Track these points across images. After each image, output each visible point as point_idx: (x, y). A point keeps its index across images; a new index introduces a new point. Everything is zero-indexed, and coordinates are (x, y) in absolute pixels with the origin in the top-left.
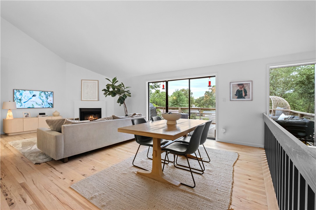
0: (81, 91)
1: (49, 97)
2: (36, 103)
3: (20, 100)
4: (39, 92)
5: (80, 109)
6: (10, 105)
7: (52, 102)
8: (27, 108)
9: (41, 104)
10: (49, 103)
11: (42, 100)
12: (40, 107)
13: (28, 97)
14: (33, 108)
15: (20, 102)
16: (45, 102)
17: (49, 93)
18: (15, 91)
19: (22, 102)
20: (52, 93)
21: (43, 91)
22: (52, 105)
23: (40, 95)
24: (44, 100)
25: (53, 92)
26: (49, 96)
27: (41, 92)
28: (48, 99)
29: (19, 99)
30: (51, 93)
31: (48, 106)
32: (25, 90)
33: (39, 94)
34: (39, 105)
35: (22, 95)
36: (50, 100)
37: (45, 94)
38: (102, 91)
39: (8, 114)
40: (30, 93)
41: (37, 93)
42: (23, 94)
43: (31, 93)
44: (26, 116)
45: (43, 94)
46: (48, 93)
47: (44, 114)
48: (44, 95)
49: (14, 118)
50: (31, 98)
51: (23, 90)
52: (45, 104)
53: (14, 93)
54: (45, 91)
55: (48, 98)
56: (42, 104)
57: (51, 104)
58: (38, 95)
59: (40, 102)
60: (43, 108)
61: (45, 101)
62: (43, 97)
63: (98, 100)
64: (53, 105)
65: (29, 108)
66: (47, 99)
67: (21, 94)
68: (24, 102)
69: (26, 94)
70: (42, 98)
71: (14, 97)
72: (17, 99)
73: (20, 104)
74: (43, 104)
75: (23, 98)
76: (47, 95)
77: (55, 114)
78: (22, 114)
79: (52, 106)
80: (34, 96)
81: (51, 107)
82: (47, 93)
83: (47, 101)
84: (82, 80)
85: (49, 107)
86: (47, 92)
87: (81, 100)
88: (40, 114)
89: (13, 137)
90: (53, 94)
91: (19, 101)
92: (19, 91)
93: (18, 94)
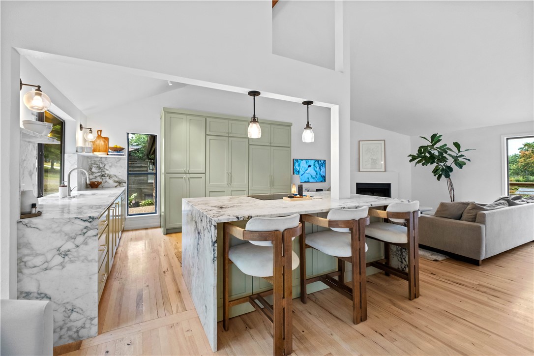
0: (358, 157)
4: (313, 161)
5: (357, 184)
9: (315, 177)
10: (321, 176)
12: (314, 181)
17: (322, 161)
18: (295, 161)
20: (324, 163)
21: (316, 160)
25: (325, 161)
26: (322, 166)
28: (321, 171)
29: (298, 170)
31: (321, 179)
32: (302, 160)
34: (314, 178)
36: (323, 172)
37: (318, 163)
39: (293, 190)
41: (311, 163)
42: (301, 165)
45: (316, 163)
47: (321, 190)
48: (318, 165)
50: (307, 170)
53: (294, 164)
54: (318, 160)
55: (321, 168)
57: (324, 176)
58: (312, 166)
59: (314, 174)
60: (317, 182)
63: (385, 172)
64: (325, 178)
67: (299, 165)
68: (302, 175)
71: (294, 169)
72: (296, 171)
76: (320, 166)
80: (309, 166)
81: (323, 181)
82: (320, 163)
83: (320, 173)
85: (322, 182)
86: (320, 160)
87: (359, 171)
88: (317, 190)
92: (298, 161)
93: (297, 164)
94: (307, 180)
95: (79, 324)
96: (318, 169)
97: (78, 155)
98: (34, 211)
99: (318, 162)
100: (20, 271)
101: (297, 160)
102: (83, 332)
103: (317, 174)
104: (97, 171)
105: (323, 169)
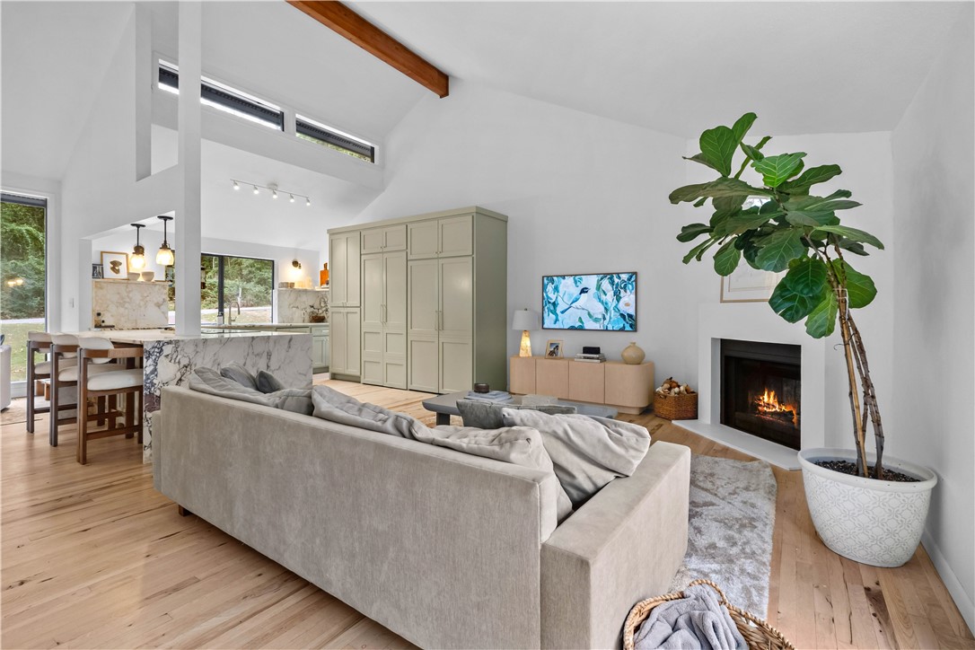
1: (622, 291)
2: (589, 314)
3: (554, 304)
4: (594, 279)
5: (726, 344)
7: (632, 312)
8: (568, 329)
9: (600, 317)
10: (622, 315)
11: (602, 303)
12: (596, 326)
13: (570, 296)
14: (581, 329)
15: (555, 312)
16: (613, 311)
17: (624, 277)
18: (546, 281)
19: (559, 310)
20: (633, 279)
21: (605, 275)
22: (632, 322)
23: (599, 287)
24: (609, 304)
25: (635, 273)
26: (625, 288)
27: (602, 279)
28: (622, 301)
29: (552, 301)
30: (629, 279)
31: (621, 323)
32: (564, 277)
33: (596, 283)
34: (596, 320)
35: (558, 292)
36: (627, 305)
37: (612, 283)
40: (576, 282)
41: (591, 282)
42: (560, 289)
43: (578, 283)
44: (552, 353)
45: (606, 284)
46: (619, 278)
47: (596, 350)
48: (610, 287)
49: (534, 355)
50: (577, 300)
51: (561, 276)
52: (610, 318)
53: (544, 288)
54: (612, 274)
55: (622, 295)
56: (604, 319)
57: (630, 316)
58: (593, 290)
59: (598, 309)
60: (607, 330)
61: (612, 309)
62: (606, 295)
64: (636, 320)
65: (572, 328)
66: (618, 302)
67: (556, 289)
68: (563, 312)
69: (567, 286)
70: (603, 297)
71: (543, 298)
72: (549, 303)
73: (554, 317)
74: (608, 317)
75: (559, 300)
76: (617, 288)
77: (630, 354)
79: (631, 326)
80: (584, 291)
81: (628, 328)
82: (616, 280)
83: (616, 309)
85: (622, 330)
86: (618, 274)
87: (721, 301)
88: (587, 350)
90: (636, 281)
91: (552, 308)
92: (553, 281)
93: (550, 288)
94: (577, 324)
96: (610, 297)
99: (611, 278)
101: (551, 279)
103: (606, 310)
104: (324, 305)
105: (628, 298)
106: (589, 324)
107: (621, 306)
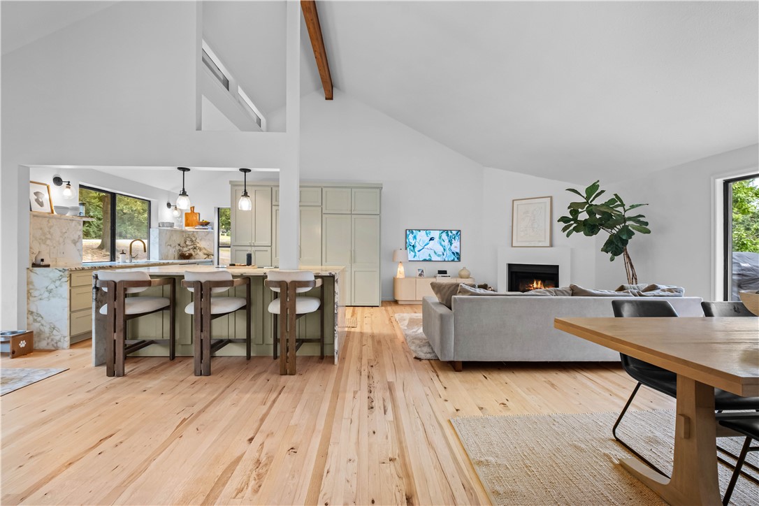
0: (511, 225)
2: (435, 252)
3: (413, 246)
4: (438, 232)
5: (510, 266)
6: (400, 255)
7: (458, 251)
8: (422, 261)
9: (441, 254)
10: (453, 253)
11: (442, 246)
12: (439, 259)
13: (424, 242)
14: (430, 260)
15: (414, 251)
16: (448, 251)
17: (454, 232)
18: (408, 232)
19: (416, 250)
21: (444, 231)
22: (458, 256)
23: (440, 237)
24: (446, 247)
25: (460, 231)
26: (454, 238)
27: (442, 233)
28: (453, 245)
30: (457, 234)
31: (452, 257)
32: (420, 230)
33: (439, 235)
34: (439, 256)
35: (416, 239)
36: (456, 247)
37: (448, 235)
38: (558, 221)
39: (399, 269)
40: (427, 234)
41: (436, 234)
42: (417, 237)
44: (420, 275)
45: (444, 235)
46: (452, 233)
47: (445, 272)
48: (446, 237)
49: (406, 277)
50: (428, 244)
51: (418, 230)
52: (447, 254)
53: (406, 236)
54: (447, 230)
55: (453, 242)
56: (443, 255)
57: (457, 253)
58: (437, 238)
59: (440, 250)
60: (445, 261)
61: (448, 249)
62: (444, 241)
63: (551, 245)
64: (460, 256)
65: (425, 260)
66: (451, 245)
67: (415, 237)
68: (419, 251)
69: (422, 236)
70: (443, 243)
71: (406, 243)
72: (410, 245)
73: (413, 253)
74: (445, 254)
75: (417, 244)
76: (450, 238)
77: (464, 273)
78: (415, 270)
79: (458, 258)
80: (431, 239)
81: (456, 260)
82: (450, 234)
83: (450, 249)
84: (513, 201)
85: (453, 261)
86: (451, 230)
87: (512, 246)
88: (440, 272)
89: (402, 308)
90: (460, 235)
91: (412, 248)
92: (412, 233)
93: (411, 236)
94: (428, 258)
95: (57, 338)
96: (446, 243)
97: (159, 230)
98: (42, 263)
99: (447, 233)
100: (28, 298)
101: (411, 231)
102: (59, 344)
103: (444, 250)
104: (190, 244)
105: (456, 243)
106: (434, 258)
107: (453, 248)
